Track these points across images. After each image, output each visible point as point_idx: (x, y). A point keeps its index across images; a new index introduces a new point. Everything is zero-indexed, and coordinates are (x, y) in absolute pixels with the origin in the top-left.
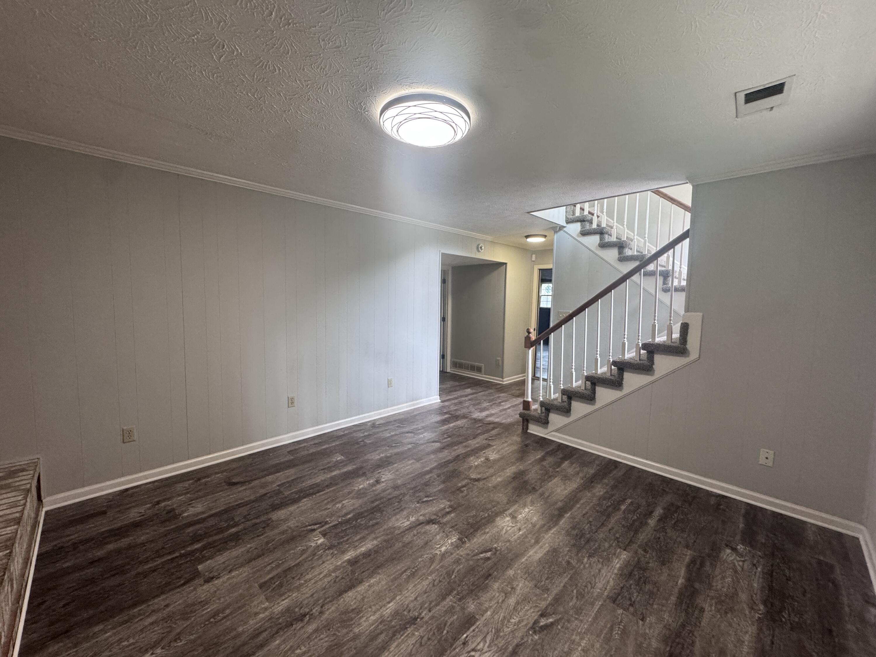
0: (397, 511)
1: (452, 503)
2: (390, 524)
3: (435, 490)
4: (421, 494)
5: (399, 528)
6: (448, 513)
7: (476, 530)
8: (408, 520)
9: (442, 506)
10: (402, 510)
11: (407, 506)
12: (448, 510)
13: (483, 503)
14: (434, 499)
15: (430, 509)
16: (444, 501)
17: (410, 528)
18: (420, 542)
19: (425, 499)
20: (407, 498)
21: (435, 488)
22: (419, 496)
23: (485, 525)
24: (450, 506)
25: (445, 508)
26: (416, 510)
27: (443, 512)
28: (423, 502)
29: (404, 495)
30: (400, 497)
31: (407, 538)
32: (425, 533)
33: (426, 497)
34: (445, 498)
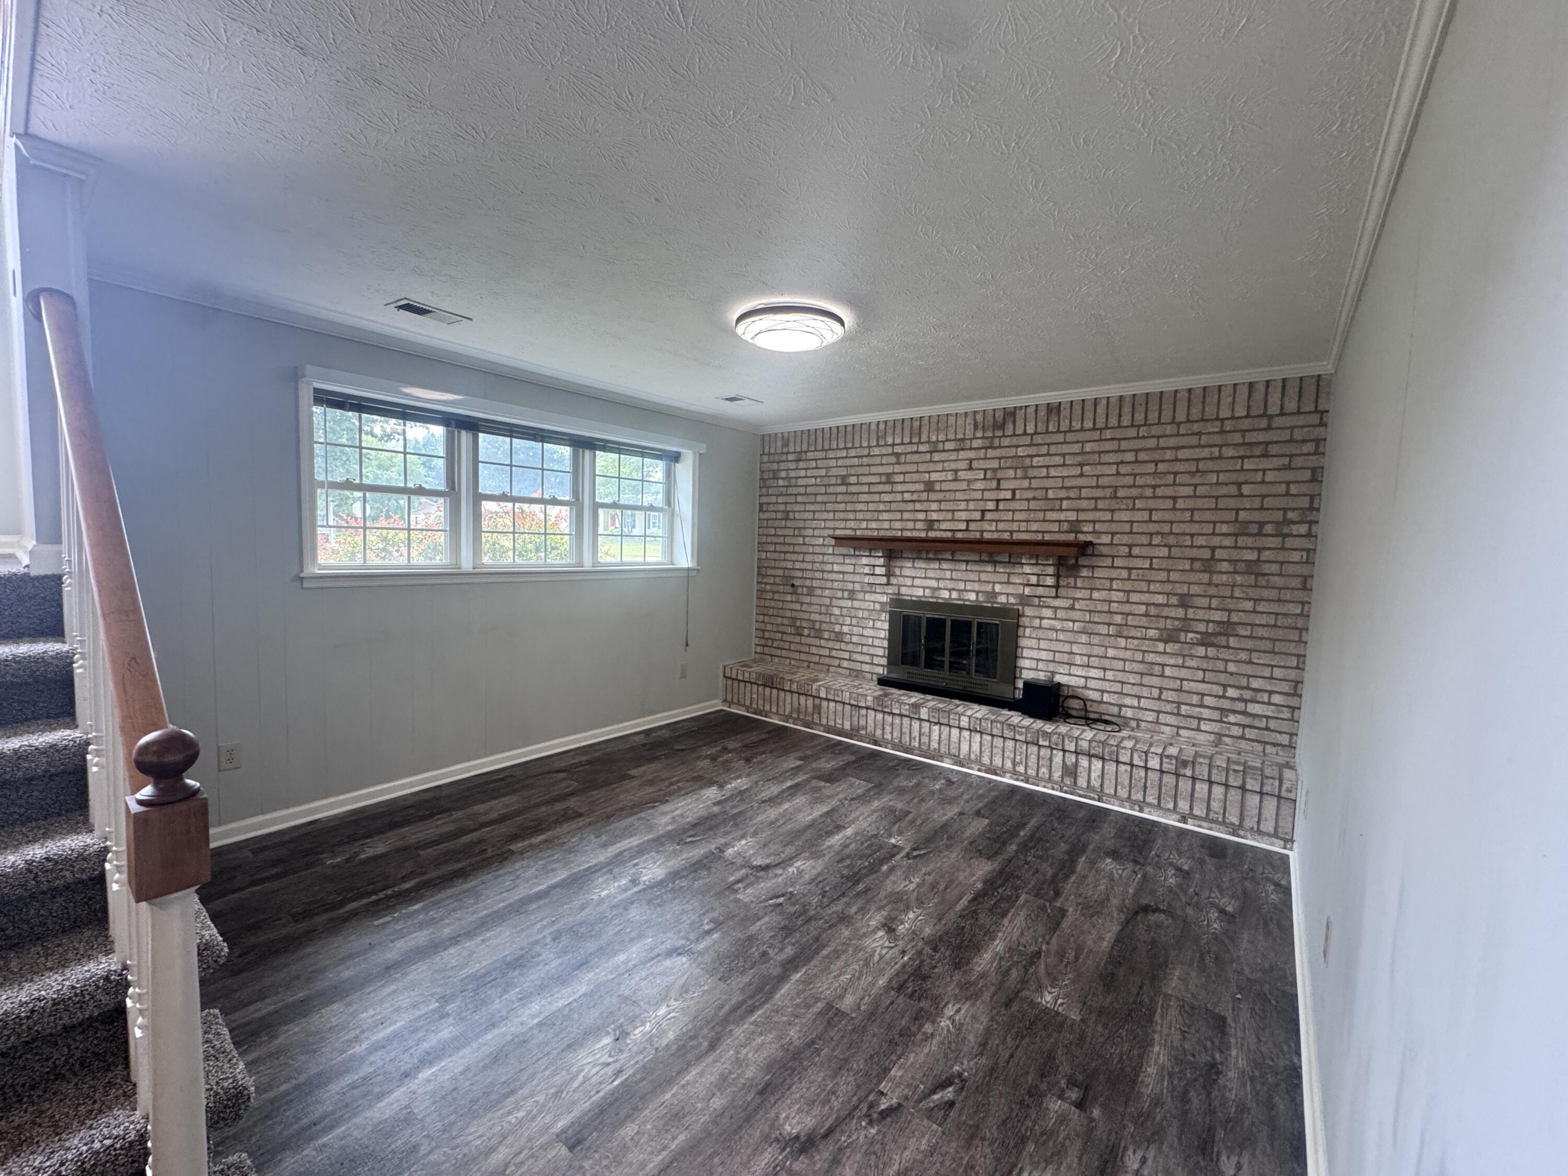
0: (820, 879)
1: (732, 897)
2: (820, 862)
3: (766, 919)
4: (792, 909)
5: (805, 859)
6: (739, 881)
7: (699, 861)
8: (798, 868)
9: (749, 891)
10: (813, 880)
11: (808, 887)
12: (740, 885)
13: (677, 901)
14: (765, 901)
15: (769, 885)
16: (747, 900)
17: (791, 859)
18: (773, 847)
19: (781, 900)
20: (815, 900)
21: (766, 923)
22: (794, 904)
23: (685, 869)
24: (736, 891)
25: (745, 888)
26: (793, 881)
27: (747, 881)
28: (783, 895)
29: (821, 905)
30: (825, 900)
31: (790, 850)
32: (769, 856)
33: (780, 904)
34: (746, 905)
